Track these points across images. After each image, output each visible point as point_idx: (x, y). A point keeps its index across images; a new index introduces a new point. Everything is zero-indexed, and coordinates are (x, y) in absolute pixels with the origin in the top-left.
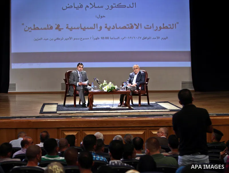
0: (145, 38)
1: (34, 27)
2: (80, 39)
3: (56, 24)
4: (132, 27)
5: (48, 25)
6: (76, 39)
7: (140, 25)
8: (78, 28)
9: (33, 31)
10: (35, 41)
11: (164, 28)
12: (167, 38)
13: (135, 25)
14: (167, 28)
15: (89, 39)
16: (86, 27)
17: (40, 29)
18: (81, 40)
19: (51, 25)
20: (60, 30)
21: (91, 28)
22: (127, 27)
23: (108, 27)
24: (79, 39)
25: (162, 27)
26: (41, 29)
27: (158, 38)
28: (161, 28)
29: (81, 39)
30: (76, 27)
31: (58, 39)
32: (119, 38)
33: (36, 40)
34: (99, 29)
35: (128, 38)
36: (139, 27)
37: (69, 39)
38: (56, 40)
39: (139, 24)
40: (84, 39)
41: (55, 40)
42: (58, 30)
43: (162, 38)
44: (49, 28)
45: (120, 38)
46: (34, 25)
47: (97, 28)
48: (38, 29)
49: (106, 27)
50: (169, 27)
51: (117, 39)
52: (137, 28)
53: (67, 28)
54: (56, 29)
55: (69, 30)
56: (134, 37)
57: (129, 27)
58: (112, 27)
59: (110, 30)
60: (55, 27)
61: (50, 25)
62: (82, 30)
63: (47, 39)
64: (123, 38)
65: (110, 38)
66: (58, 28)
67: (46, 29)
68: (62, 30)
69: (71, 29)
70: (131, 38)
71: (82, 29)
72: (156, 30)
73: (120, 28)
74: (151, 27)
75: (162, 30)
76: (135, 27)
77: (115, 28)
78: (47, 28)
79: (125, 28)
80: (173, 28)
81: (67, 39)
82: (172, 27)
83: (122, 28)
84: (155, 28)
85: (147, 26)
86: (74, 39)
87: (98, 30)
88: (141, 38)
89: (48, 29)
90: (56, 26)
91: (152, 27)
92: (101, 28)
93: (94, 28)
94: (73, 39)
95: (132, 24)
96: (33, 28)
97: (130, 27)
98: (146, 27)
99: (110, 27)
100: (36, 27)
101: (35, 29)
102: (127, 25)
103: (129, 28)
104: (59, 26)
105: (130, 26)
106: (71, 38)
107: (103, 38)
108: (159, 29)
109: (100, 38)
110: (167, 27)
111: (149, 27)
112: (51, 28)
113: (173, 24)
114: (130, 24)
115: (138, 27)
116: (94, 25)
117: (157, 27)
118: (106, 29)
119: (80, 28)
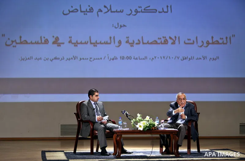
0: (185, 59)
1: (21, 40)
2: (89, 59)
3: (53, 37)
4: (166, 42)
5: (41, 37)
6: (83, 59)
7: (177, 38)
8: (86, 43)
9: (18, 46)
10: (22, 60)
11: (213, 43)
12: (218, 58)
13: (170, 38)
14: (218, 43)
15: (103, 59)
16: (98, 42)
17: (29, 43)
18: (91, 60)
19: (46, 38)
20: (59, 45)
21: (106, 43)
22: (159, 41)
23: (131, 41)
24: (87, 59)
25: (211, 41)
26: (32, 43)
27: (204, 58)
28: (208, 43)
29: (91, 58)
30: (83, 42)
31: (56, 58)
32: (146, 58)
33: (24, 59)
34: (117, 44)
35: (160, 58)
36: (177, 41)
37: (72, 59)
38: (54, 60)
39: (176, 37)
40: (94, 59)
41: (52, 61)
42: (56, 45)
43: (211, 59)
44: (43, 41)
45: (148, 58)
46: (21, 37)
47: (114, 43)
48: (26, 42)
49: (127, 42)
50: (221, 41)
51: (143, 59)
52: (173, 43)
53: (70, 42)
54: (54, 43)
55: (73, 45)
56: (168, 57)
57: (161, 42)
58: (136, 41)
59: (133, 46)
60: (51, 40)
61: (44, 38)
62: (92, 45)
63: (40, 59)
64: (153, 59)
65: (133, 58)
66: (56, 42)
67: (38, 43)
68: (62, 45)
69: (76, 44)
70: (164, 57)
71: (91, 43)
72: (201, 46)
73: (148, 43)
74: (193, 41)
75: (210, 46)
76: (170, 41)
77: (141, 43)
78: (40, 42)
79: (155, 43)
80: (226, 44)
81: (69, 59)
82: (225, 42)
83: (151, 43)
84: (200, 43)
85: (188, 40)
86: (81, 59)
87: (116, 46)
88: (180, 59)
89: (42, 43)
90: (54, 40)
91: (195, 41)
92: (120, 42)
93: (110, 43)
94: (79, 59)
95: (165, 37)
96: (18, 41)
97: (163, 42)
98: (187, 42)
99: (133, 41)
100: (22, 40)
101: (21, 43)
102: (159, 38)
103: (161, 43)
104: (57, 39)
105: (163, 40)
106: (75, 58)
107: (122, 58)
108: (205, 45)
109: (119, 58)
110: (217, 41)
111: (191, 42)
112: (46, 42)
113: (227, 38)
114: (163, 37)
115: (175, 41)
116: (111, 38)
117: (202, 42)
118: (128, 44)
119: (89, 42)
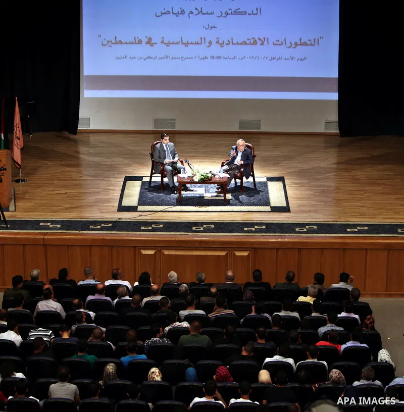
0: (273, 59)
1: (116, 40)
2: (180, 58)
3: (147, 37)
4: (255, 43)
5: (135, 38)
6: (175, 58)
7: (266, 39)
8: (178, 43)
9: (113, 45)
10: (118, 60)
11: (301, 44)
12: (305, 58)
13: (259, 39)
14: (305, 44)
15: (194, 58)
16: (190, 42)
17: (124, 43)
18: (183, 59)
20: (152, 45)
21: (197, 43)
22: (248, 42)
23: (221, 42)
24: (179, 58)
25: (299, 43)
26: (126, 43)
27: (292, 58)
28: (296, 44)
29: (182, 58)
30: (175, 42)
31: (149, 57)
32: (235, 57)
33: (119, 58)
34: (207, 44)
35: (249, 58)
36: (266, 43)
37: (164, 58)
38: (147, 60)
39: (264, 38)
40: (186, 58)
41: (145, 60)
42: (149, 45)
43: (299, 59)
44: (137, 42)
45: (238, 58)
46: (116, 38)
48: (121, 42)
49: (217, 42)
50: (308, 43)
51: (233, 59)
52: (262, 44)
53: (163, 42)
54: (147, 43)
56: (257, 58)
57: (250, 42)
58: (226, 42)
59: (223, 46)
60: (145, 40)
61: (138, 38)
62: (184, 45)
63: (134, 58)
64: (242, 58)
65: (222, 58)
66: (149, 42)
67: (132, 43)
68: (155, 45)
69: (168, 44)
70: (253, 57)
71: (182, 43)
72: (290, 47)
73: (238, 44)
74: (282, 42)
75: (298, 47)
76: (259, 42)
77: (231, 43)
78: (134, 42)
79: (245, 43)
80: (314, 45)
81: (162, 59)
82: (313, 43)
83: (241, 44)
84: (289, 45)
85: (277, 41)
86: (172, 58)
88: (268, 59)
89: (136, 43)
90: (147, 40)
91: (284, 43)
92: (210, 43)
93: (201, 44)
94: (171, 58)
95: (254, 38)
96: (114, 41)
97: (252, 42)
98: (275, 43)
99: (223, 42)
100: (118, 40)
101: (116, 43)
102: (248, 39)
103: (250, 44)
104: (150, 39)
105: (252, 41)
106: (167, 57)
107: (213, 58)
108: (293, 46)
109: (209, 58)
110: (305, 42)
111: (280, 43)
112: (140, 42)
113: (315, 40)
114: (252, 38)
115: (263, 42)
116: (201, 38)
117: (291, 43)
118: (218, 45)
119: (181, 42)
